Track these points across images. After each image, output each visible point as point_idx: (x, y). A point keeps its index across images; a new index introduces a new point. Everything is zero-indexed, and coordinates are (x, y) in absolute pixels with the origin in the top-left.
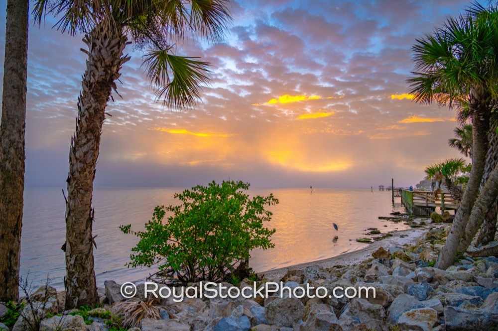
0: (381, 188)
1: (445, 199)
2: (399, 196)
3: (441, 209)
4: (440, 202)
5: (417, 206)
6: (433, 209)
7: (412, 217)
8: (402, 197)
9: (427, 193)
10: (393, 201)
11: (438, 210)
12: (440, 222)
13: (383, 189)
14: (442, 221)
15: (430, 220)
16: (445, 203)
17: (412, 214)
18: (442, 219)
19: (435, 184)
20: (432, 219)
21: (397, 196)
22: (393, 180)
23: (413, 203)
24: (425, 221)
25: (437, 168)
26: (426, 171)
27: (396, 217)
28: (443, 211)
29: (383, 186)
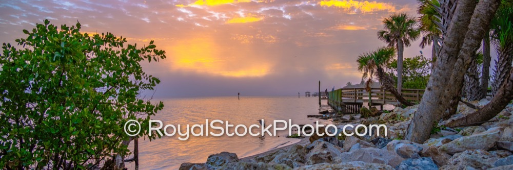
0: (308, 94)
1: (372, 94)
2: (325, 98)
3: (369, 104)
4: (368, 98)
5: (344, 103)
6: (361, 105)
7: (340, 114)
8: (328, 99)
9: (356, 89)
10: (320, 104)
11: (365, 105)
12: (369, 116)
13: (309, 95)
14: (370, 115)
15: (359, 116)
16: (372, 98)
17: (341, 112)
18: (370, 113)
19: (367, 74)
20: (362, 114)
21: (323, 99)
22: (320, 82)
23: (342, 100)
24: (355, 117)
25: (369, 56)
26: (358, 61)
27: (324, 115)
28: (370, 107)
29: (309, 92)
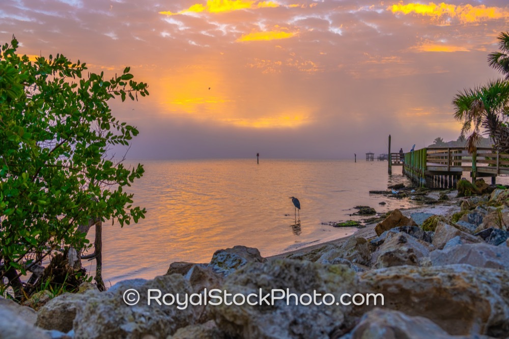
0: (370, 157)
1: (478, 158)
2: (399, 164)
3: (472, 175)
4: (470, 164)
5: (431, 171)
6: (458, 175)
7: (423, 190)
8: (403, 165)
9: (450, 149)
10: (390, 172)
11: (466, 175)
12: (472, 194)
13: (372, 159)
14: (474, 192)
15: (454, 194)
16: (478, 165)
17: (425, 186)
18: (474, 190)
19: (470, 125)
20: (460, 190)
21: (395, 164)
22: (390, 137)
23: (426, 167)
24: (448, 195)
25: (474, 95)
26: (454, 102)
27: (399, 191)
28: (474, 179)
29: (371, 154)
